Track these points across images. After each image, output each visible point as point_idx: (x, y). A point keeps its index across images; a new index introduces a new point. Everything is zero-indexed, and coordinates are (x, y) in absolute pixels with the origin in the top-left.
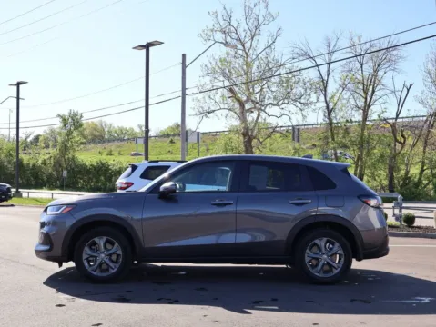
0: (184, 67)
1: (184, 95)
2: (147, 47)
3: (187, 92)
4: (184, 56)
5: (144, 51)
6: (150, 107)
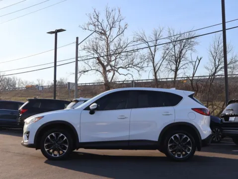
0: (77, 45)
1: (77, 61)
2: (56, 32)
3: (79, 59)
4: (77, 38)
5: (54, 35)
6: (57, 67)
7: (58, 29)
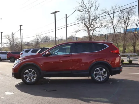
0: (66, 18)
1: (66, 26)
3: (67, 26)
4: (66, 15)
5: (54, 14)
6: (56, 31)
7: (56, 11)
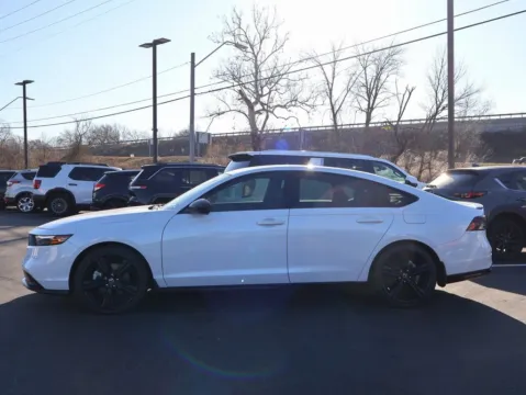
0: (193, 66)
1: (193, 95)
2: (154, 44)
3: (196, 91)
4: (193, 55)
5: (151, 49)
